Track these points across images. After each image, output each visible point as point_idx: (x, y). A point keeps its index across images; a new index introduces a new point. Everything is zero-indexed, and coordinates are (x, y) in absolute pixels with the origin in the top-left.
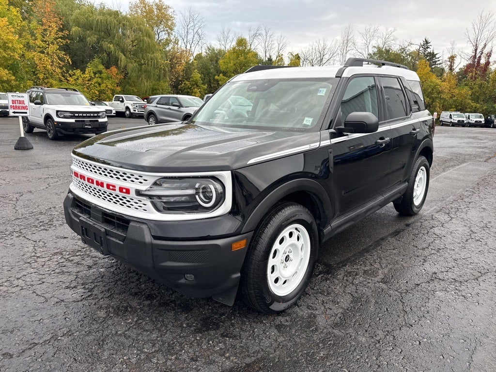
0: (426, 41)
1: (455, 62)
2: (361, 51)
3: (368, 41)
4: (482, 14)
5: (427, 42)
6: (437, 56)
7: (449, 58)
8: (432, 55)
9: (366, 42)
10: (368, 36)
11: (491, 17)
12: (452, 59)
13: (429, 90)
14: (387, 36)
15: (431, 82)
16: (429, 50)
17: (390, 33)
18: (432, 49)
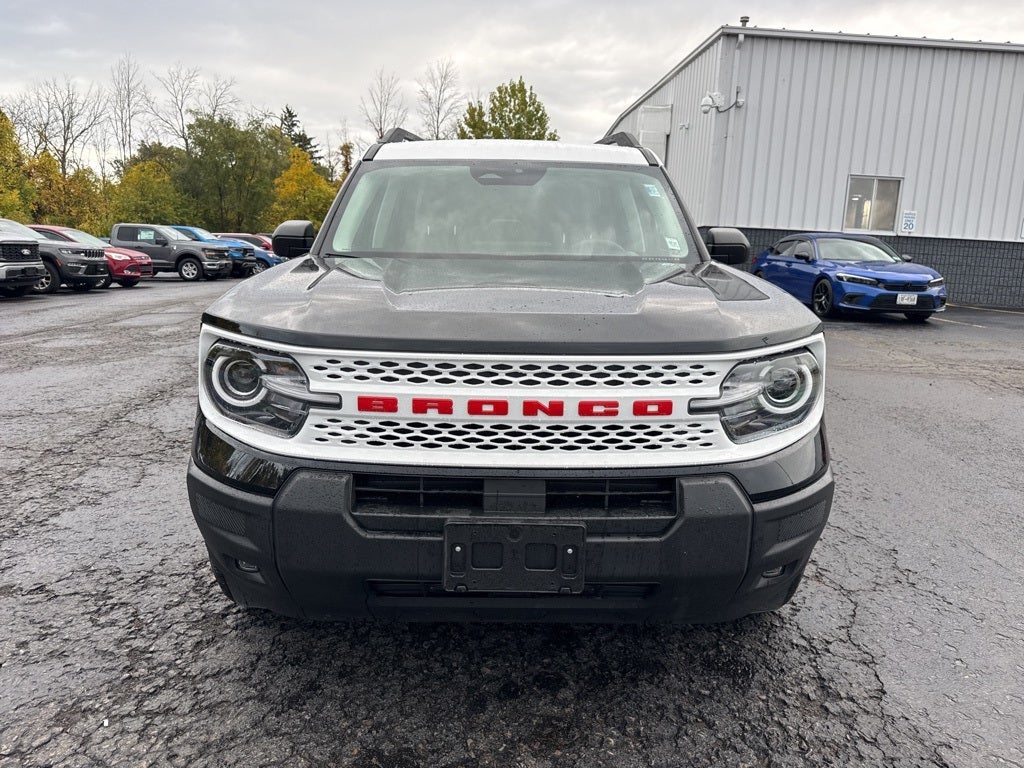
0: (289, 112)
1: (352, 156)
2: (166, 118)
3: (180, 97)
4: (381, 74)
5: (291, 115)
6: (313, 143)
7: (342, 149)
8: (303, 141)
9: (174, 100)
10: (177, 87)
11: (396, 82)
12: (346, 149)
13: (320, 207)
14: (219, 92)
15: (320, 191)
16: (296, 130)
17: (224, 86)
18: (301, 129)
